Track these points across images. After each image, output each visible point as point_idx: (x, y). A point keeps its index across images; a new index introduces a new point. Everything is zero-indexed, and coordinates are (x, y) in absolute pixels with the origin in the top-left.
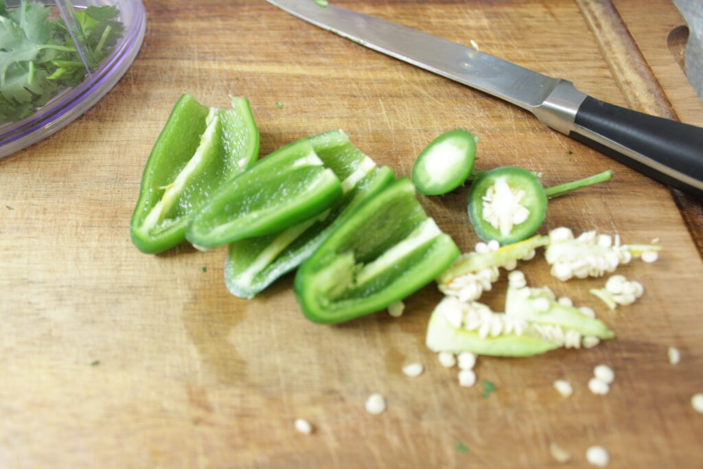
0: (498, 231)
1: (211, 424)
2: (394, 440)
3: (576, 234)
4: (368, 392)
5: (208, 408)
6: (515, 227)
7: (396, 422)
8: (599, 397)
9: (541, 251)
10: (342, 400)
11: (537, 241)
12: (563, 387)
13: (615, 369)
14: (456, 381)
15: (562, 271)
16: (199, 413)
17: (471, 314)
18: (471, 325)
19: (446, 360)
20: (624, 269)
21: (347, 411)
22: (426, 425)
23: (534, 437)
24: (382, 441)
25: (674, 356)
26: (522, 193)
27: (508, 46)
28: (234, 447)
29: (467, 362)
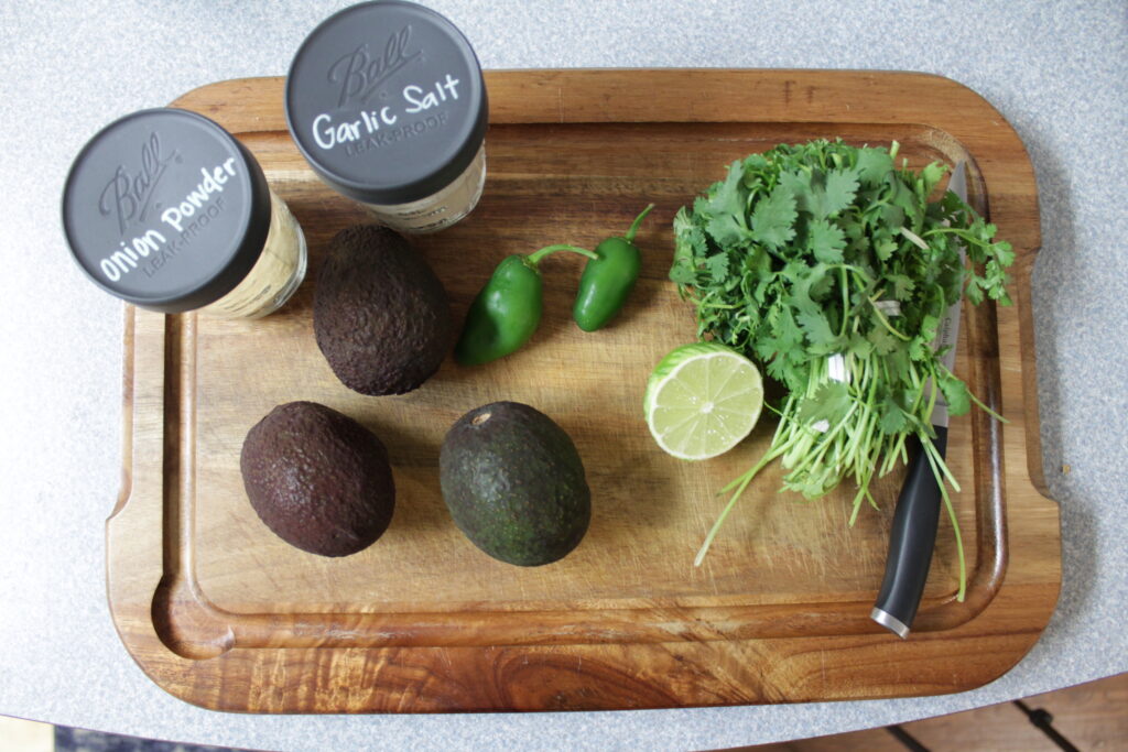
2: (799, 563)
10: (775, 543)
21: (777, 549)
24: (793, 563)
28: (725, 566)
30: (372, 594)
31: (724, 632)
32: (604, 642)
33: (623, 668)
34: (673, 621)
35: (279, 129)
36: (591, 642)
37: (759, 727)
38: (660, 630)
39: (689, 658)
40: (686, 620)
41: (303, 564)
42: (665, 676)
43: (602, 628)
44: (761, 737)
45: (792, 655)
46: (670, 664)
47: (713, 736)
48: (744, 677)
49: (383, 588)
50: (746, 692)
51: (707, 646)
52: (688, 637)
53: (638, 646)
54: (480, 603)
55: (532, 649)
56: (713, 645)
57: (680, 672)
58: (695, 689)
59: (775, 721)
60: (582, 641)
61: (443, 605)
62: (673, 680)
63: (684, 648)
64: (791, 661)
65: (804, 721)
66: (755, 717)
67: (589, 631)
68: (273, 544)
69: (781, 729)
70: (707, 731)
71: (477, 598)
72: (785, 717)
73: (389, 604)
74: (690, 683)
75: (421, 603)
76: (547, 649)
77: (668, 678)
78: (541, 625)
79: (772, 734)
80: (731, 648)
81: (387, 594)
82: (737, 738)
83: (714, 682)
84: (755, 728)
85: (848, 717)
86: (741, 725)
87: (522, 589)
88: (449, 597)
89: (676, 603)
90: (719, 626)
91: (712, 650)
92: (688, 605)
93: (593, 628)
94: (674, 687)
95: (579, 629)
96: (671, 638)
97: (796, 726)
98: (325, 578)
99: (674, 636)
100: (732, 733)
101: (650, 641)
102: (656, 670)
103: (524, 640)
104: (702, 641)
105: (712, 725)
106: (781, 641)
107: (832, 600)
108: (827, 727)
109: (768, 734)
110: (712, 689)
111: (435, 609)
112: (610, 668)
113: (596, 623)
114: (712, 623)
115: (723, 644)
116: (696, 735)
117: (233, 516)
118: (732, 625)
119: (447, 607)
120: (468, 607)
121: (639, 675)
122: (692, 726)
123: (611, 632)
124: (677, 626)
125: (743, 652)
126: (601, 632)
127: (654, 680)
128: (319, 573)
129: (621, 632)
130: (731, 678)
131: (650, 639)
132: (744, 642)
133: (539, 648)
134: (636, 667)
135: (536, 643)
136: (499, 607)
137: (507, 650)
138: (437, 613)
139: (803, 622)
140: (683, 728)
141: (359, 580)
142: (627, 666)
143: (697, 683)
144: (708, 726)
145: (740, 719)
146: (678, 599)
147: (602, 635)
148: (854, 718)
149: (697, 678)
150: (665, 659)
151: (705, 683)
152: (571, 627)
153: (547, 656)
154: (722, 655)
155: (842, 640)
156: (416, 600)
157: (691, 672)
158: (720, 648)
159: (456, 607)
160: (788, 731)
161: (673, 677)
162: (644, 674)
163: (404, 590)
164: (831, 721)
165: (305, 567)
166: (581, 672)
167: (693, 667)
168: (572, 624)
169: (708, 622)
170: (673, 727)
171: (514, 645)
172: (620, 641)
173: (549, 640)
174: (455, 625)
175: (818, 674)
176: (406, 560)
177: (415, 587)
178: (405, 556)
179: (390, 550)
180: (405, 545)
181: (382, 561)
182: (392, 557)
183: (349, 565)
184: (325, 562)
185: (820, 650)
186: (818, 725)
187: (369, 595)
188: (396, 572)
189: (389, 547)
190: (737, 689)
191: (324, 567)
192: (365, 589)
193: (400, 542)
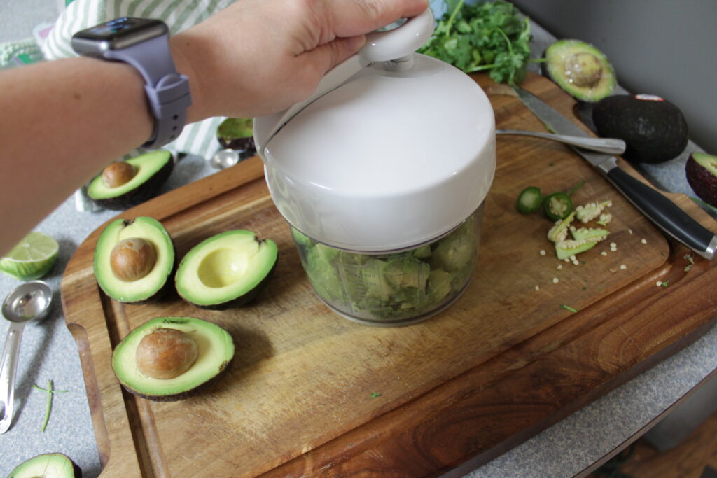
0: (559, 216)
1: (514, 307)
3: (584, 206)
4: (552, 279)
5: (510, 304)
6: (564, 212)
7: (564, 283)
8: (615, 252)
9: (575, 217)
11: (573, 214)
12: (604, 254)
13: (615, 242)
14: (574, 265)
15: (585, 220)
16: (508, 306)
17: (568, 244)
18: (570, 247)
19: (567, 260)
20: (603, 212)
22: (573, 280)
23: (604, 269)
25: (631, 232)
26: (562, 201)
29: (573, 258)
30: (305, 437)
34: (516, 361)
38: (511, 371)
39: (540, 372)
41: (249, 441)
42: (532, 392)
43: (474, 388)
45: (603, 338)
46: (531, 382)
47: (598, 445)
48: (583, 366)
49: (312, 430)
50: (591, 374)
51: (547, 359)
53: (503, 382)
54: (383, 407)
55: (435, 421)
56: (550, 356)
57: (540, 384)
58: (558, 390)
59: (631, 413)
61: (358, 421)
62: (540, 391)
63: (533, 369)
64: (605, 342)
65: (649, 404)
66: (616, 418)
67: (466, 394)
70: (592, 445)
71: (380, 405)
72: (636, 408)
73: (320, 438)
74: (552, 387)
75: (342, 427)
77: (535, 392)
78: (433, 407)
80: (562, 353)
81: (315, 432)
82: (615, 439)
83: (568, 379)
84: (622, 426)
85: (675, 386)
86: (611, 428)
87: (406, 384)
88: (360, 414)
90: (546, 349)
91: (552, 360)
93: (468, 391)
94: (543, 395)
96: (521, 369)
97: (646, 410)
98: (267, 442)
99: (522, 367)
100: (609, 437)
102: (524, 391)
103: (426, 420)
105: (592, 438)
107: (601, 297)
109: (634, 425)
110: (569, 384)
111: (353, 427)
113: (468, 388)
114: (542, 351)
115: (556, 353)
116: (586, 451)
117: (188, 432)
118: (555, 345)
119: (362, 421)
120: (375, 414)
121: (515, 399)
122: (579, 447)
123: (481, 387)
124: (521, 363)
125: (571, 351)
126: (474, 391)
127: (527, 397)
128: (262, 441)
130: (576, 371)
132: (568, 346)
134: (510, 396)
135: (435, 417)
136: (397, 404)
137: (417, 428)
138: (356, 428)
140: (574, 450)
141: (292, 432)
142: (503, 397)
143: (557, 385)
144: (590, 440)
145: (607, 424)
148: (679, 385)
149: (554, 382)
150: (525, 381)
151: (562, 382)
154: (560, 360)
155: (626, 314)
156: (338, 426)
157: (548, 380)
159: (368, 418)
160: (645, 415)
161: (538, 389)
162: (518, 397)
163: (326, 424)
164: (666, 395)
165: (251, 441)
167: (547, 376)
169: (538, 352)
170: (567, 453)
171: (420, 425)
173: (443, 411)
174: (374, 436)
175: (628, 341)
176: (319, 404)
177: (333, 418)
178: (317, 401)
179: (306, 403)
180: (315, 395)
181: (303, 412)
182: (309, 406)
183: (281, 425)
184: (264, 432)
185: (618, 327)
186: (660, 401)
187: (304, 439)
188: (316, 415)
189: (304, 402)
190: (585, 376)
191: (264, 435)
192: (299, 436)
193: (310, 395)
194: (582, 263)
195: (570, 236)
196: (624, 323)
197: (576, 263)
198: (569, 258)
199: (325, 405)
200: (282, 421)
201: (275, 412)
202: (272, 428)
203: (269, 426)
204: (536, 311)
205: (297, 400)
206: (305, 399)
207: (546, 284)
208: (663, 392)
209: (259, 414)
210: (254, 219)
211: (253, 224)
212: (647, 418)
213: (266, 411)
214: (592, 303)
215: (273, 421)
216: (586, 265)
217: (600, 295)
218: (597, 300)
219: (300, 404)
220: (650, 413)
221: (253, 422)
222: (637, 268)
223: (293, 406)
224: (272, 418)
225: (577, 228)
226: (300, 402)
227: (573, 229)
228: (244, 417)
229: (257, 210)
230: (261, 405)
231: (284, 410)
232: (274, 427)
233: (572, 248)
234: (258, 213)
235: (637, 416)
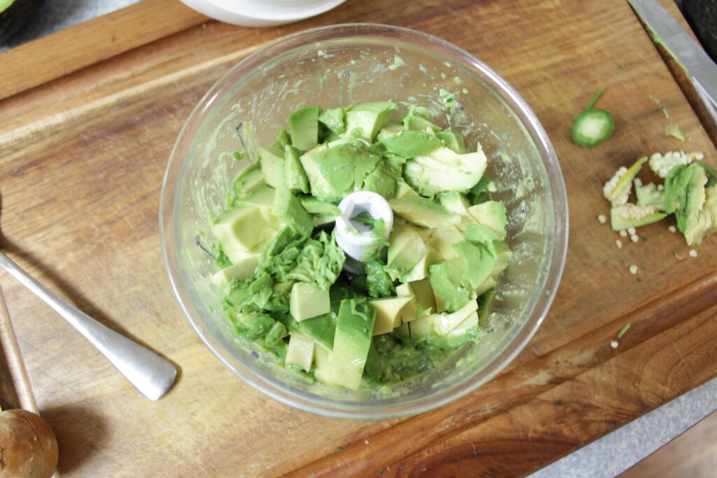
2: (618, 275)
3: (663, 155)
9: (646, 165)
11: (643, 160)
12: (673, 229)
14: (631, 241)
17: (631, 211)
19: (623, 234)
21: (595, 271)
23: (668, 254)
27: (579, 20)
29: (632, 231)
30: (253, 466)
31: (584, 363)
32: (485, 418)
33: (514, 435)
34: (537, 374)
35: (21, 90)
36: (474, 423)
37: (640, 441)
38: (529, 386)
39: (567, 399)
40: (546, 368)
41: (176, 465)
42: (554, 426)
43: (477, 408)
44: (646, 449)
45: (651, 356)
46: (553, 412)
47: (606, 466)
48: (621, 394)
49: (262, 457)
50: (628, 408)
51: (578, 381)
52: (556, 382)
53: (519, 408)
54: (359, 432)
55: (426, 454)
56: (583, 377)
57: (565, 415)
58: (585, 425)
59: (650, 429)
60: (466, 426)
61: (325, 448)
62: (562, 425)
63: (558, 392)
64: (652, 362)
65: (673, 418)
66: (633, 433)
67: (467, 415)
68: (140, 458)
69: (658, 434)
70: (599, 465)
71: (355, 428)
72: (657, 422)
73: (274, 469)
74: (579, 421)
75: (303, 455)
76: (439, 448)
77: (557, 426)
78: (423, 429)
79: (653, 442)
80: (597, 374)
81: (267, 460)
82: (626, 459)
83: (598, 411)
84: (637, 444)
85: (706, 399)
86: (625, 446)
88: (328, 439)
89: (534, 354)
90: (577, 360)
91: (584, 383)
92: (545, 351)
93: (470, 411)
94: (566, 432)
95: (459, 417)
96: (541, 389)
97: (668, 426)
98: (202, 469)
99: (544, 386)
100: (620, 457)
101: (526, 398)
102: (544, 424)
103: (413, 450)
104: (571, 378)
105: (601, 457)
106: (637, 349)
107: (658, 296)
108: (694, 415)
109: (650, 443)
110: (599, 418)
111: (318, 456)
112: (502, 440)
113: (471, 405)
114: (570, 360)
115: (591, 373)
116: (592, 472)
118: (587, 355)
119: (329, 449)
120: (349, 440)
121: (530, 435)
122: (585, 466)
123: (488, 408)
124: (542, 377)
125: (610, 372)
126: (479, 411)
127: (546, 433)
128: (195, 468)
129: (497, 404)
130: (609, 400)
131: (525, 398)
132: (607, 364)
133: (431, 449)
134: (525, 429)
135: (425, 447)
136: (378, 428)
137: (402, 465)
138: (322, 459)
139: (643, 327)
140: (578, 471)
141: (236, 458)
142: (517, 431)
143: (585, 418)
144: (598, 460)
145: (621, 440)
146: (534, 350)
147: (481, 414)
148: (711, 398)
149: (582, 414)
150: (547, 410)
151: (591, 416)
152: (450, 419)
153: (441, 454)
154: (594, 384)
155: (685, 325)
156: (297, 454)
157: (574, 411)
158: (588, 378)
159: (337, 445)
160: (665, 432)
161: (561, 423)
162: (535, 431)
163: (282, 450)
164: (694, 408)
165: (180, 466)
166: (478, 455)
167: (574, 405)
168: (449, 416)
169: (566, 362)
170: (570, 474)
171: (405, 458)
172: (499, 412)
173: (436, 439)
174: (343, 463)
175: (680, 364)
176: (273, 419)
177: (291, 442)
178: (270, 416)
179: (255, 417)
180: (267, 406)
181: (251, 430)
182: (259, 422)
183: (221, 446)
184: (197, 454)
185: (671, 343)
186: (686, 417)
187: (252, 468)
188: (267, 435)
189: (252, 415)
190: (620, 409)
191: (198, 459)
192: (245, 464)
193: (260, 405)
194: (643, 239)
195: (633, 198)
196: (680, 337)
197: (635, 238)
198: (627, 231)
199: (281, 421)
200: (222, 441)
201: (212, 427)
202: (208, 449)
203: (204, 447)
204: (573, 308)
205: (243, 412)
206: (253, 411)
207: (591, 266)
208: (692, 405)
209: (189, 427)
210: (181, 104)
211: (179, 113)
212: (666, 437)
213: (199, 423)
214: (646, 302)
215: (209, 439)
216: (647, 244)
217: (657, 292)
218: (652, 299)
219: (246, 417)
220: (671, 430)
221: (182, 439)
222: (710, 257)
223: (236, 420)
224: (209, 435)
225: (645, 183)
226: (247, 414)
227: (638, 182)
228: (169, 429)
229: (186, 87)
230: (192, 414)
231: (225, 425)
232: (212, 449)
233: (635, 219)
234: (186, 92)
235: (656, 433)
